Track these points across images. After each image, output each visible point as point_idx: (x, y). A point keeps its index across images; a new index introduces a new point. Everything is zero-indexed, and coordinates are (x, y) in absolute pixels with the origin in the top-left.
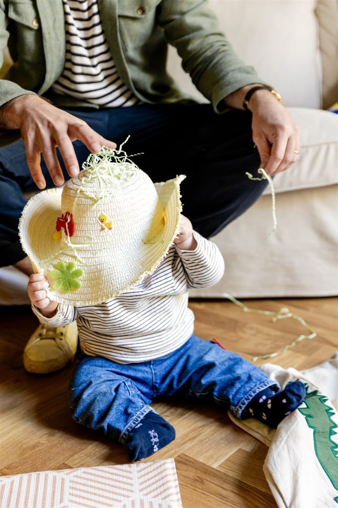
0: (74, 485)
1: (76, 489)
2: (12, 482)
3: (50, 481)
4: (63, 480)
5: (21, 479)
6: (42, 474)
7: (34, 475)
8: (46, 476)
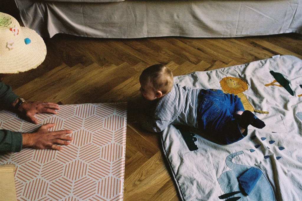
0: (98, 109)
1: (98, 110)
2: (80, 107)
3: (91, 107)
4: (94, 107)
5: (82, 106)
6: (89, 104)
7: (86, 104)
8: (90, 105)
